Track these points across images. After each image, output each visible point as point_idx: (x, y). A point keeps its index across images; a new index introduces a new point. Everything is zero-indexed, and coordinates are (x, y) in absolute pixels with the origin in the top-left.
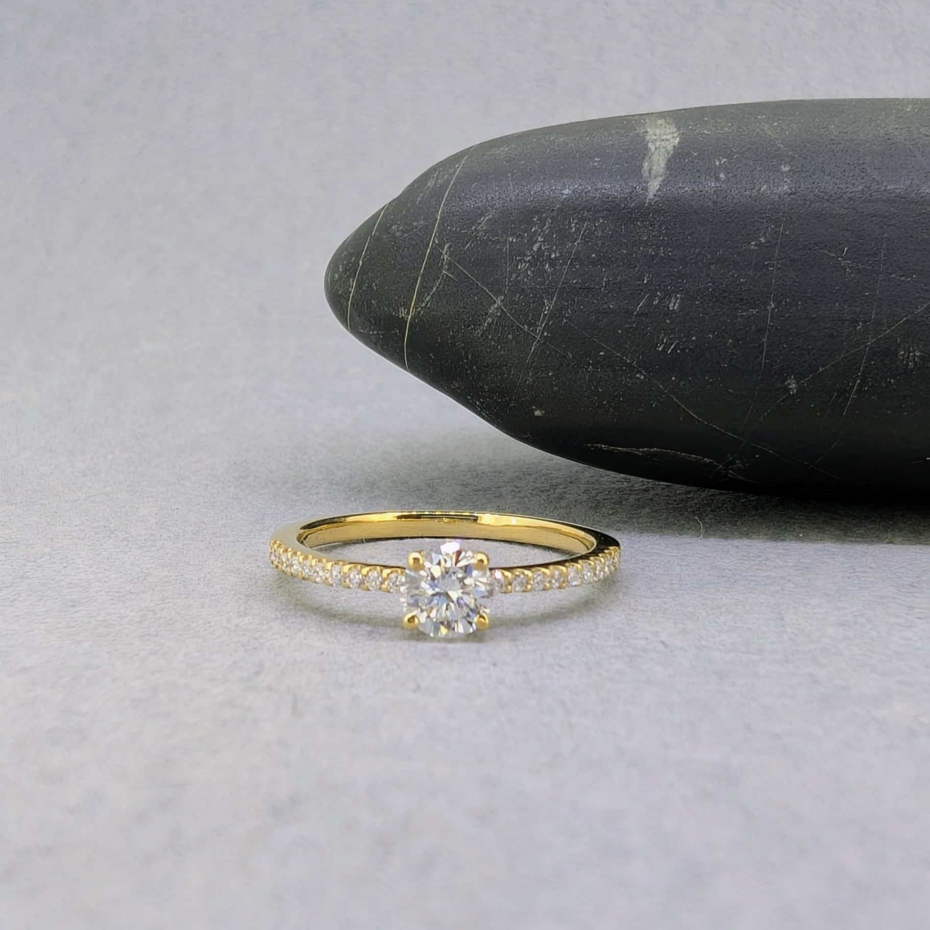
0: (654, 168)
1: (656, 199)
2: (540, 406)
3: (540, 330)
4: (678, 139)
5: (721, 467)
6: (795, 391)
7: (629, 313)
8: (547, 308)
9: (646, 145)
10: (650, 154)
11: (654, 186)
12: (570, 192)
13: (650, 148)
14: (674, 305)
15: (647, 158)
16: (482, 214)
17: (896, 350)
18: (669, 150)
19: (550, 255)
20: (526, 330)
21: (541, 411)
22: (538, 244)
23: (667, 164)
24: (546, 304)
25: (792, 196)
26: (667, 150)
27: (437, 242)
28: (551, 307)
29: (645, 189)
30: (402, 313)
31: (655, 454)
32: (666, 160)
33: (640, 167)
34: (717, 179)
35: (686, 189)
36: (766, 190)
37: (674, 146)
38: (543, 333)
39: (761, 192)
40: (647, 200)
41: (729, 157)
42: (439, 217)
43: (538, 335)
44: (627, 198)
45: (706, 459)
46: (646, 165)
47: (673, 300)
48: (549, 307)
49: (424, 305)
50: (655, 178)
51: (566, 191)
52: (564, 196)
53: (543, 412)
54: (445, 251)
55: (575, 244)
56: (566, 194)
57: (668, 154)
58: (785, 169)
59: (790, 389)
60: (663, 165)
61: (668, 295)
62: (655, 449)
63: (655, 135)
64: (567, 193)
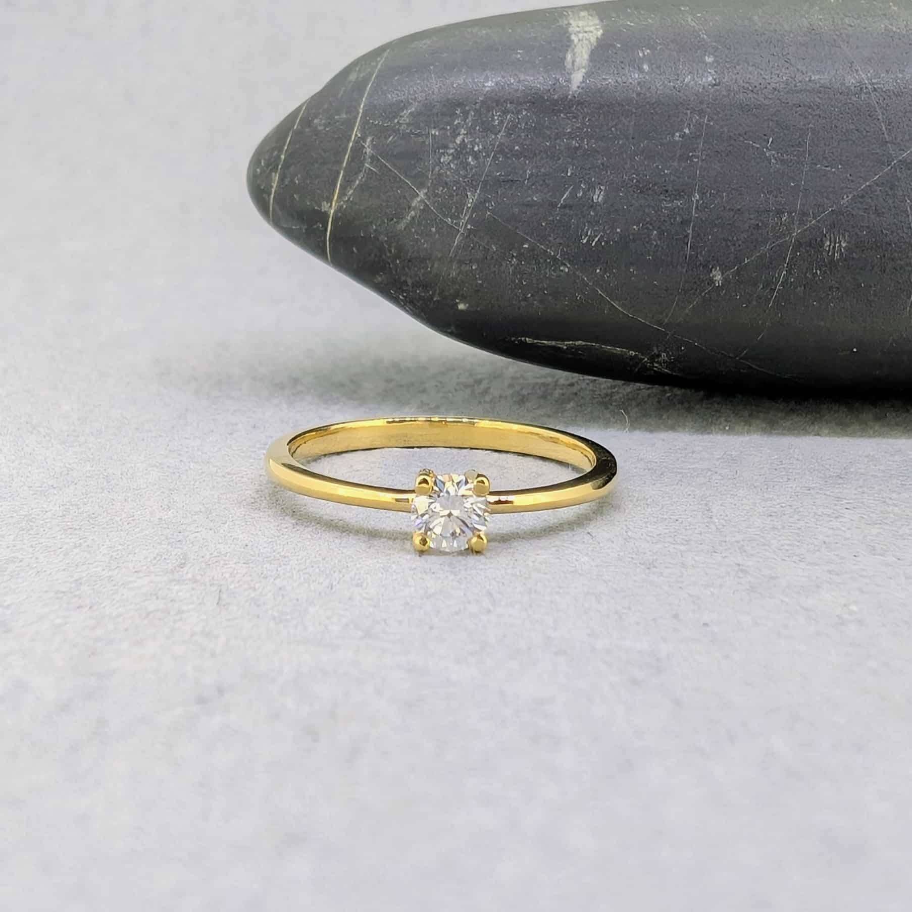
0: (577, 60)
1: (579, 91)
2: (464, 299)
3: (463, 223)
4: (601, 31)
5: (646, 359)
6: (720, 282)
7: (553, 205)
8: (471, 200)
9: (569, 37)
10: (573, 46)
11: (577, 78)
12: (493, 84)
13: (573, 41)
14: (598, 197)
15: (570, 50)
16: (405, 107)
17: (822, 240)
18: (592, 41)
19: (473, 147)
20: (450, 223)
21: (465, 305)
22: (461, 137)
23: (590, 56)
24: (469, 197)
25: (715, 87)
26: (590, 42)
27: (359, 135)
28: (474, 200)
29: (569, 81)
30: (325, 206)
31: (578, 348)
32: (589, 52)
33: (563, 59)
34: (641, 70)
35: (610, 80)
36: (690, 82)
37: (597, 38)
38: (466, 226)
39: (685, 82)
40: (571, 93)
41: (653, 48)
42: (361, 111)
43: (461, 228)
44: (549, 90)
45: (631, 352)
46: (569, 57)
47: (597, 192)
48: (473, 200)
49: (347, 199)
50: (578, 70)
51: (489, 84)
52: (487, 89)
53: (467, 305)
54: (367, 144)
55: (498, 136)
56: (489, 87)
57: (591, 45)
58: (709, 59)
59: (716, 280)
60: (586, 56)
61: (592, 187)
62: (580, 342)
63: (578, 27)
64: (489, 85)
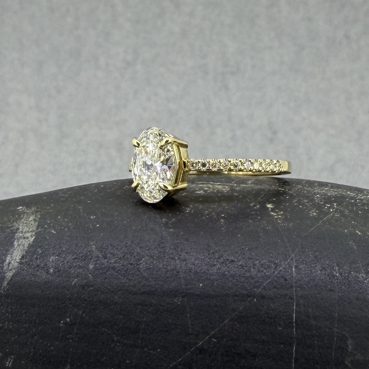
0: (13, 262)
1: (8, 287)
4: (34, 237)
9: (14, 241)
10: (13, 250)
11: (9, 275)
13: (15, 245)
14: (9, 363)
15: (10, 253)
18: (26, 247)
23: (21, 259)
26: (24, 247)
29: (3, 279)
32: (21, 256)
33: (4, 261)
34: (48, 272)
37: (30, 243)
40: (3, 288)
46: (8, 259)
47: (9, 360)
50: (10, 271)
57: (24, 250)
60: (18, 260)
61: (6, 356)
63: (22, 233)
